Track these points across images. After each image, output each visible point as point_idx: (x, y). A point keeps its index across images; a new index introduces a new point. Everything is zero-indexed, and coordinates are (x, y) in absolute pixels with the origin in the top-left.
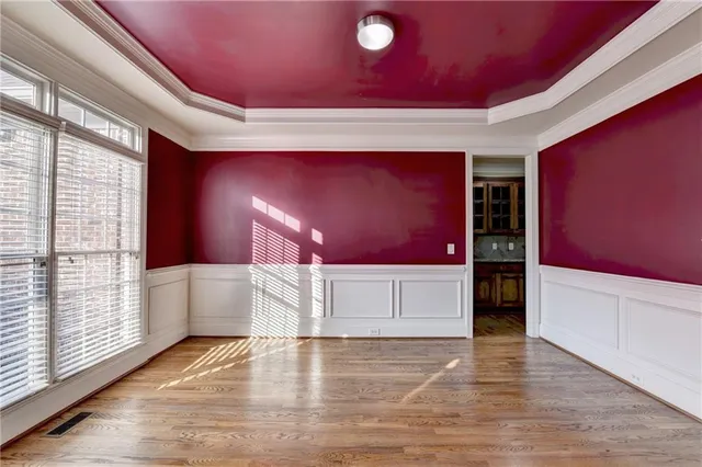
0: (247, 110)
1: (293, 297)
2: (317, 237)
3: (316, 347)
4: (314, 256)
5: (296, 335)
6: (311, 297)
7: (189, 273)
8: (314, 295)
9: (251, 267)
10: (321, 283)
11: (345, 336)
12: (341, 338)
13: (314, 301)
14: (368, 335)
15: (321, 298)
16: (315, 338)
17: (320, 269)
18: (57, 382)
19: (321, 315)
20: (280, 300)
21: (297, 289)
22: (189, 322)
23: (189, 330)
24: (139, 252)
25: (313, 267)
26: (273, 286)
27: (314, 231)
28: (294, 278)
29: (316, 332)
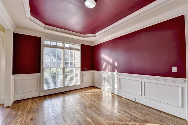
0: (96, 34)
1: (111, 81)
2: (116, 64)
3: (116, 97)
4: (115, 70)
5: (111, 92)
6: (115, 82)
7: (93, 73)
8: (115, 81)
9: (102, 72)
10: (117, 78)
11: (124, 97)
12: (123, 97)
13: (115, 84)
14: (131, 99)
15: (117, 83)
16: (115, 95)
17: (117, 74)
18: (65, 87)
19: (117, 88)
20: (108, 81)
21: (111, 79)
22: (93, 83)
23: (93, 84)
24: (80, 68)
25: (115, 73)
26: (107, 77)
27: (115, 62)
28: (111, 76)
29: (116, 93)
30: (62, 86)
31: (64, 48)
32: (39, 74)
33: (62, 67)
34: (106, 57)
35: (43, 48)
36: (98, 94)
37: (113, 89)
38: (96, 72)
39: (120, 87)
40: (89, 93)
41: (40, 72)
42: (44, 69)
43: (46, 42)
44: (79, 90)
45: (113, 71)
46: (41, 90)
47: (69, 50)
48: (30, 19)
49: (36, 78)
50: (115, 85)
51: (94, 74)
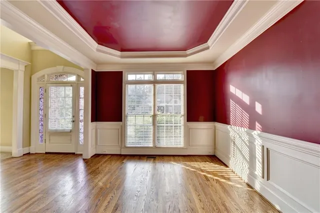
0: (208, 42)
1: (246, 152)
2: (259, 108)
3: (257, 199)
4: (257, 124)
5: (246, 181)
7: (215, 127)
8: (257, 156)
9: (229, 127)
10: (261, 148)
11: (277, 207)
13: (257, 162)
15: (261, 160)
16: (256, 192)
17: (259, 136)
18: (155, 147)
19: (261, 175)
20: (240, 151)
21: (248, 147)
22: (215, 149)
23: (215, 152)
24: (184, 115)
25: (255, 133)
26: (238, 142)
27: (257, 104)
28: (246, 138)
29: (258, 187)
30: (151, 145)
31: (155, 82)
32: (121, 122)
33: (152, 114)
34: (237, 90)
35: (125, 86)
36: (209, 176)
37: (252, 175)
38: (219, 125)
39: (267, 174)
40: (192, 167)
41: (121, 121)
42: (127, 116)
43: (131, 77)
44: (180, 158)
45: (252, 127)
46: (123, 146)
47: (165, 85)
48: (98, 50)
49: (117, 129)
50: (257, 165)
51: (216, 131)
